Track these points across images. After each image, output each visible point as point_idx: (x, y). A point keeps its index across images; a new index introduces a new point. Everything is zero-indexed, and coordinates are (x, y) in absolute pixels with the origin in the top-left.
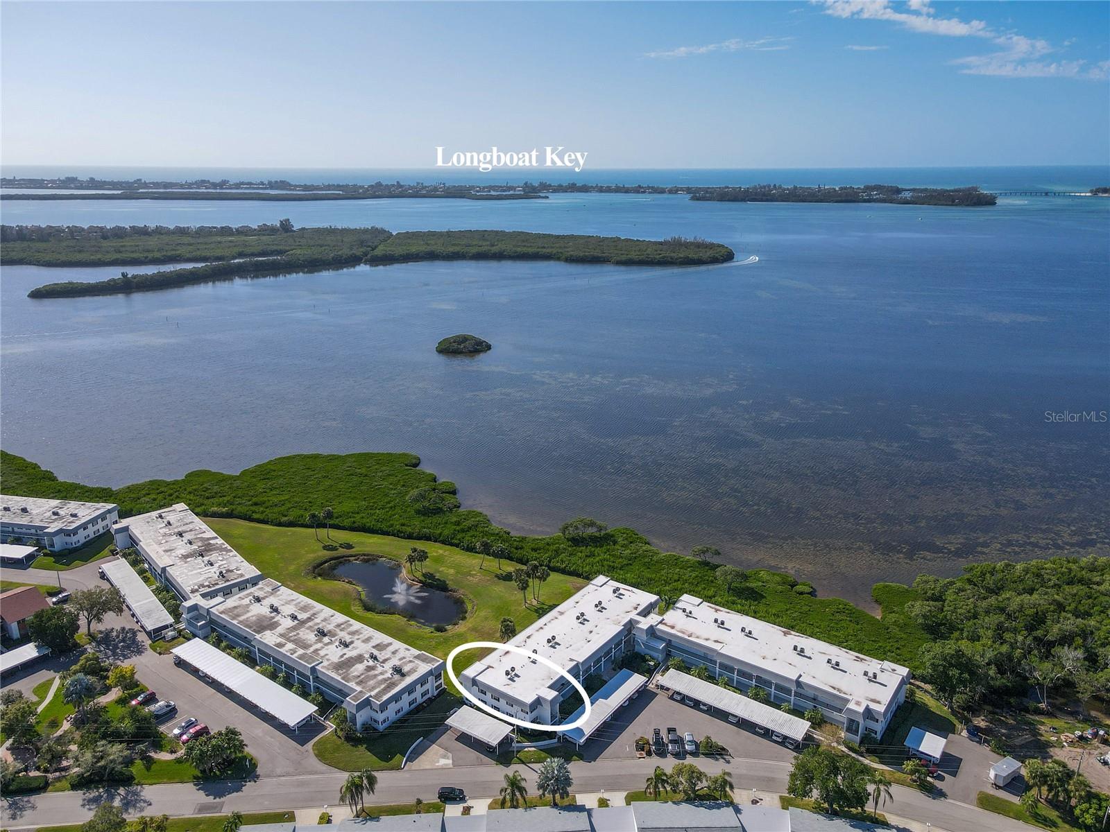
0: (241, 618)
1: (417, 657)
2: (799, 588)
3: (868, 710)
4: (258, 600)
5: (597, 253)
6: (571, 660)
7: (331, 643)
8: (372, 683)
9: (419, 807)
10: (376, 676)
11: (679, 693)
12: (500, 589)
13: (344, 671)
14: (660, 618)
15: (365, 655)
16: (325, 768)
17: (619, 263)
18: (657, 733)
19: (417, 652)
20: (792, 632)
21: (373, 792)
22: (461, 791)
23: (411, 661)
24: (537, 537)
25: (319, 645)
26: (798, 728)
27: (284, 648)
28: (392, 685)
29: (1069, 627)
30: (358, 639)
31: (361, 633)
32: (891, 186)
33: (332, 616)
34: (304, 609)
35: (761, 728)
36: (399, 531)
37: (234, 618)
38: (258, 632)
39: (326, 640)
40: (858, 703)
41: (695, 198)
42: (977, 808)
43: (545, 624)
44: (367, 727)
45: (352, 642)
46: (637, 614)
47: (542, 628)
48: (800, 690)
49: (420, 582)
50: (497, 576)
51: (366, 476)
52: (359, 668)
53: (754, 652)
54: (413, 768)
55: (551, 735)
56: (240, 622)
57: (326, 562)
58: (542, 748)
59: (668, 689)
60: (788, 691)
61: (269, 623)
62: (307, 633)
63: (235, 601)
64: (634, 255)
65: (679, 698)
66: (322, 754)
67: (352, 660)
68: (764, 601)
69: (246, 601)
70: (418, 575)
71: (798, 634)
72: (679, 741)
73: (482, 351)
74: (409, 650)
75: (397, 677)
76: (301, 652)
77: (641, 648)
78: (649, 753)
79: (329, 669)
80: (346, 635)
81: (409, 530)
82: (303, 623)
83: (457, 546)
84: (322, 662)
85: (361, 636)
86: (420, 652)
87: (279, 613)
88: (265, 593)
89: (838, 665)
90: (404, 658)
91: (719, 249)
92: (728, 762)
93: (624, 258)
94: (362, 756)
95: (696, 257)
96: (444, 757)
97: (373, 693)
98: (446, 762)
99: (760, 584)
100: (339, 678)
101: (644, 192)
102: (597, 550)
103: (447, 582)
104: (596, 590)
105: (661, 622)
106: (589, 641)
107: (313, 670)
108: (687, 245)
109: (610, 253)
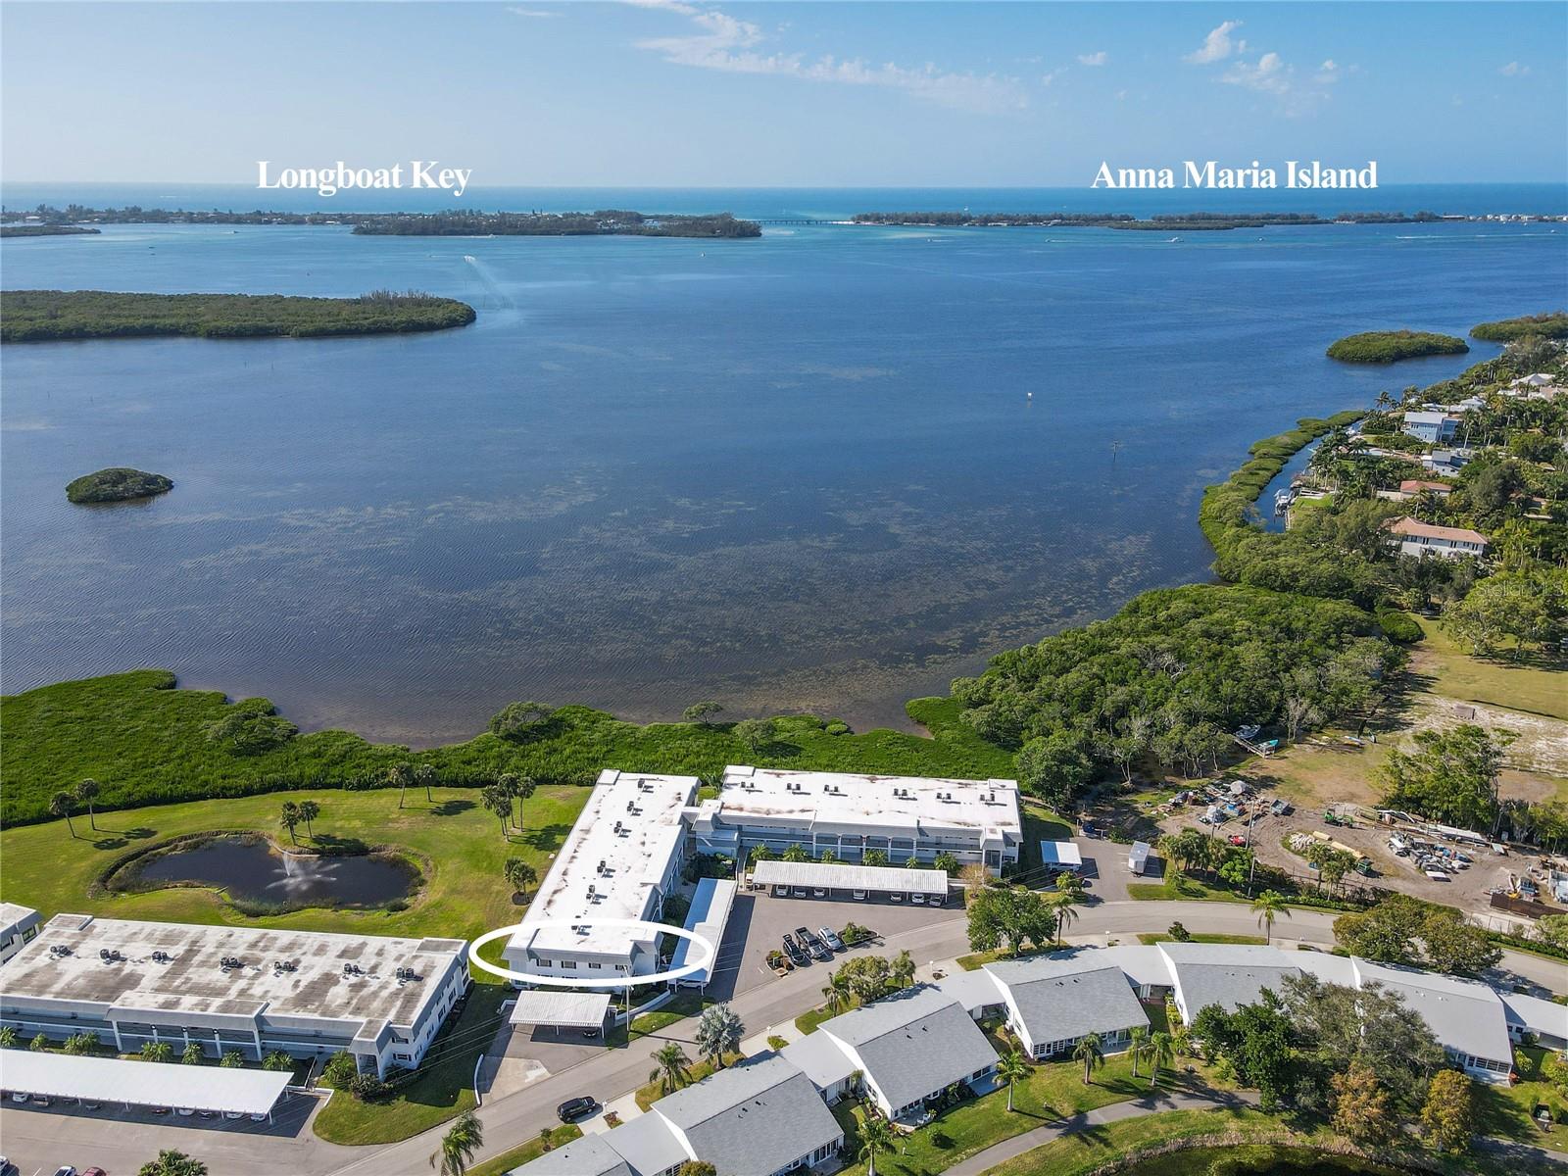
0: (57, 987)
1: (422, 948)
2: (832, 728)
3: (1005, 835)
4: (66, 952)
5: (263, 322)
6: (644, 885)
7: (259, 974)
8: (376, 1005)
9: (549, 1141)
10: (375, 994)
11: (782, 887)
12: (450, 826)
13: (317, 1004)
14: (718, 803)
15: (334, 972)
16: (356, 1151)
17: (304, 335)
18: (788, 939)
19: (418, 942)
20: (878, 777)
21: (481, 1143)
22: (590, 1099)
23: (415, 957)
24: (457, 746)
25: (242, 984)
26: (937, 881)
27: (182, 1006)
28: (411, 999)
29: (1121, 697)
30: (304, 954)
31: (303, 945)
32: (631, 213)
33: (230, 936)
34: (169, 939)
35: (896, 894)
36: (224, 788)
37: (40, 992)
38: (111, 998)
39: (247, 971)
40: (993, 831)
41: (360, 231)
42: (1133, 902)
43: (575, 851)
44: (393, 1072)
45: (297, 962)
46: (687, 805)
47: (573, 857)
48: (924, 839)
49: (315, 851)
50: (433, 812)
51: (92, 719)
52: (338, 993)
53: (852, 810)
54: (496, 1098)
55: (660, 987)
56: (58, 994)
57: (117, 867)
58: (656, 1008)
59: (763, 887)
60: (909, 844)
61: (117, 979)
62: (206, 973)
63: (18, 966)
64: (321, 322)
65: (784, 893)
66: (336, 1132)
67: (316, 986)
68: (803, 752)
69: (43, 960)
70: (305, 842)
71: (885, 777)
72: (816, 942)
73: (160, 492)
74: (401, 943)
75: (410, 984)
76: (217, 1002)
77: (708, 848)
78: (790, 968)
79: (287, 1010)
80: (278, 954)
81: (242, 782)
82: (183, 961)
83: (338, 786)
84: (268, 1005)
85: (305, 948)
86: (421, 941)
87: (124, 960)
88: (69, 938)
89: (949, 798)
90: (402, 956)
91: (452, 307)
92: (882, 945)
93: (310, 327)
94: (406, 1112)
95: (424, 319)
96: (530, 1068)
97: (391, 1017)
98: (539, 1072)
99: (788, 734)
100: (316, 1016)
101: (269, 222)
102: (557, 743)
103: (361, 840)
104: (611, 790)
105: (722, 807)
106: (650, 856)
107: (260, 1020)
108: (401, 303)
109: (283, 321)
